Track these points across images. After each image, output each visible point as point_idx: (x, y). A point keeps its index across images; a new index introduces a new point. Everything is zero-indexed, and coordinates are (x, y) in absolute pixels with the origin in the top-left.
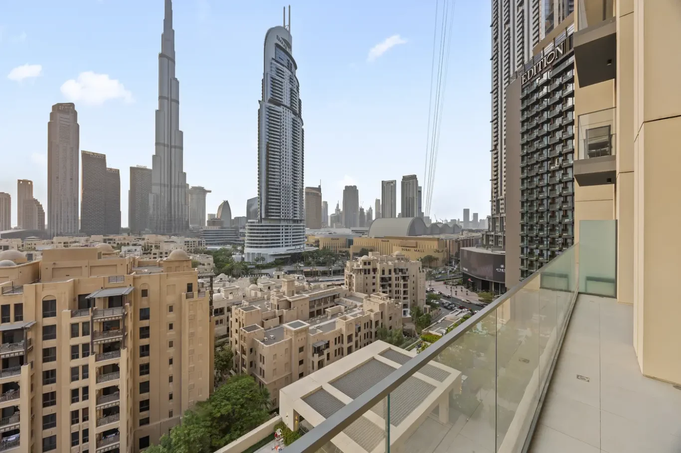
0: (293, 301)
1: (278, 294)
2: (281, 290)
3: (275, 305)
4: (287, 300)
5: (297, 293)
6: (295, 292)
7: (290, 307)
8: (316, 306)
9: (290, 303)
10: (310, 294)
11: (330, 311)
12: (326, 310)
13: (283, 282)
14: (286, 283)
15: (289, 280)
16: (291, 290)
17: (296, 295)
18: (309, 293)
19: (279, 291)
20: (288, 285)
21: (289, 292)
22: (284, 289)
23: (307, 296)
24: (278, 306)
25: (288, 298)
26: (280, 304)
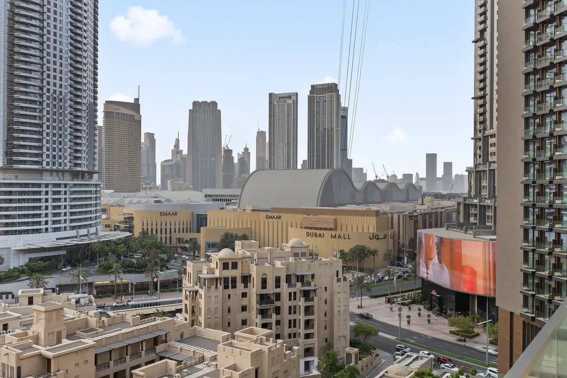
0: (54, 357)
1: (22, 343)
2: (30, 333)
3: (12, 368)
4: (40, 355)
5: (70, 336)
6: (64, 334)
7: (49, 370)
8: (112, 363)
9: (49, 361)
10: (99, 338)
11: (142, 374)
12: (133, 371)
13: (35, 314)
14: (43, 316)
15: (50, 308)
16: (55, 331)
17: (65, 342)
18: (97, 334)
19: (26, 334)
20: (48, 321)
21: (48, 334)
22: (39, 328)
23: (89, 342)
24: (19, 369)
25: (43, 350)
26: (21, 364)
